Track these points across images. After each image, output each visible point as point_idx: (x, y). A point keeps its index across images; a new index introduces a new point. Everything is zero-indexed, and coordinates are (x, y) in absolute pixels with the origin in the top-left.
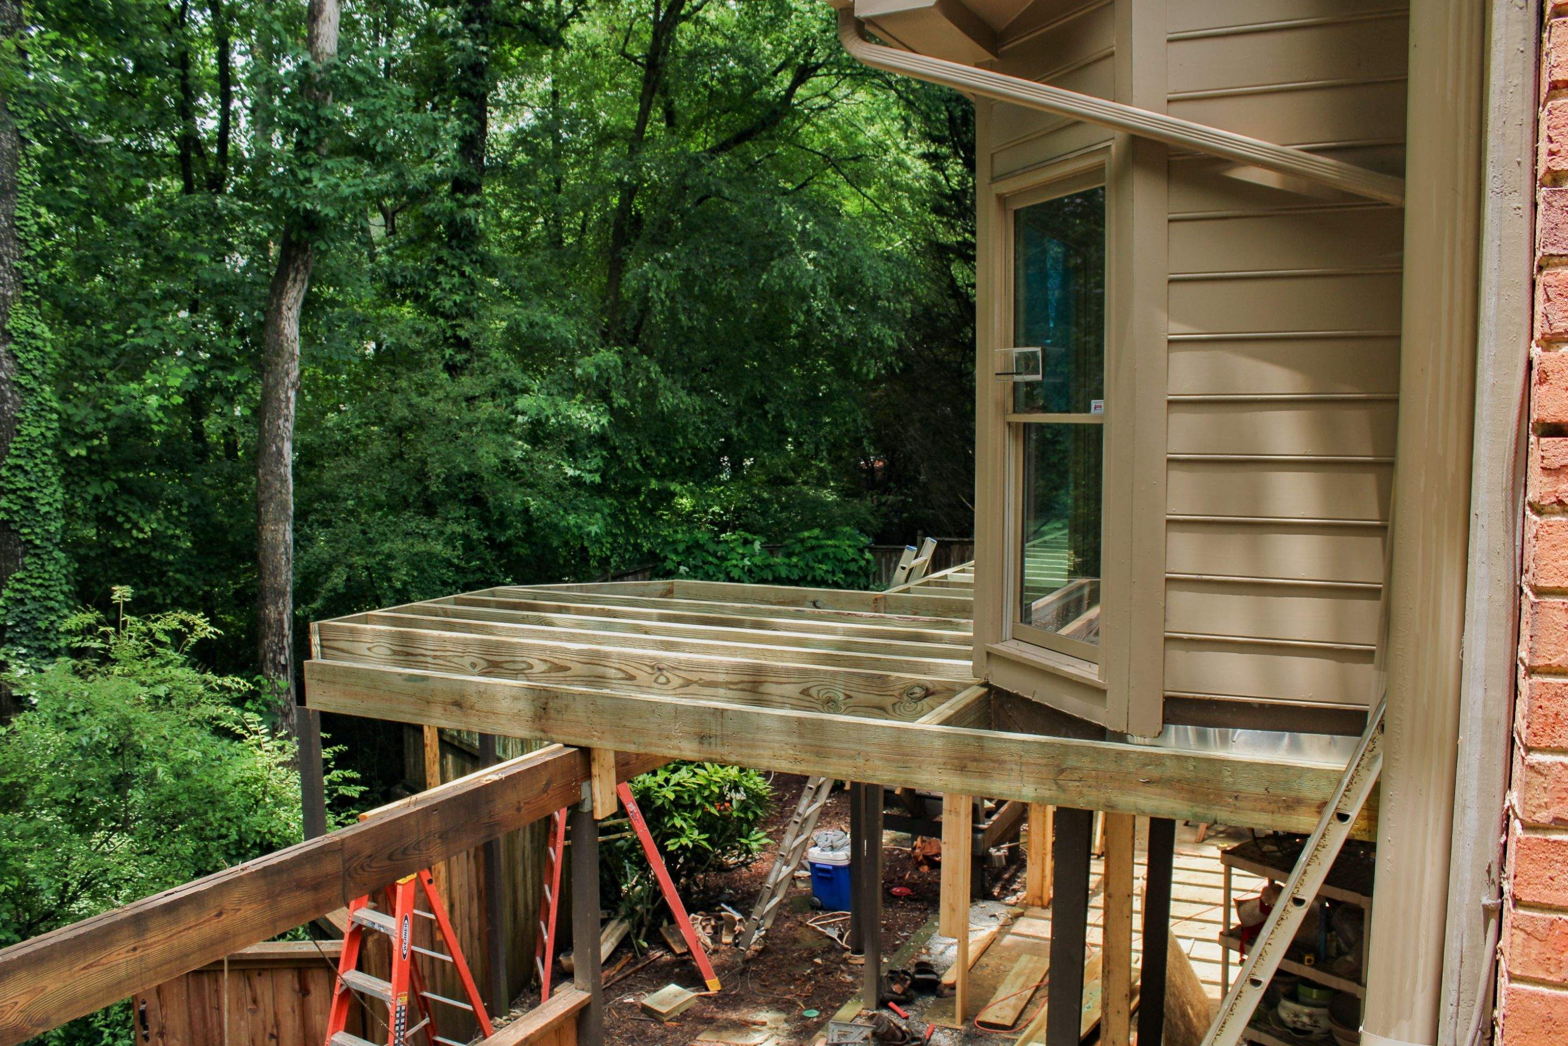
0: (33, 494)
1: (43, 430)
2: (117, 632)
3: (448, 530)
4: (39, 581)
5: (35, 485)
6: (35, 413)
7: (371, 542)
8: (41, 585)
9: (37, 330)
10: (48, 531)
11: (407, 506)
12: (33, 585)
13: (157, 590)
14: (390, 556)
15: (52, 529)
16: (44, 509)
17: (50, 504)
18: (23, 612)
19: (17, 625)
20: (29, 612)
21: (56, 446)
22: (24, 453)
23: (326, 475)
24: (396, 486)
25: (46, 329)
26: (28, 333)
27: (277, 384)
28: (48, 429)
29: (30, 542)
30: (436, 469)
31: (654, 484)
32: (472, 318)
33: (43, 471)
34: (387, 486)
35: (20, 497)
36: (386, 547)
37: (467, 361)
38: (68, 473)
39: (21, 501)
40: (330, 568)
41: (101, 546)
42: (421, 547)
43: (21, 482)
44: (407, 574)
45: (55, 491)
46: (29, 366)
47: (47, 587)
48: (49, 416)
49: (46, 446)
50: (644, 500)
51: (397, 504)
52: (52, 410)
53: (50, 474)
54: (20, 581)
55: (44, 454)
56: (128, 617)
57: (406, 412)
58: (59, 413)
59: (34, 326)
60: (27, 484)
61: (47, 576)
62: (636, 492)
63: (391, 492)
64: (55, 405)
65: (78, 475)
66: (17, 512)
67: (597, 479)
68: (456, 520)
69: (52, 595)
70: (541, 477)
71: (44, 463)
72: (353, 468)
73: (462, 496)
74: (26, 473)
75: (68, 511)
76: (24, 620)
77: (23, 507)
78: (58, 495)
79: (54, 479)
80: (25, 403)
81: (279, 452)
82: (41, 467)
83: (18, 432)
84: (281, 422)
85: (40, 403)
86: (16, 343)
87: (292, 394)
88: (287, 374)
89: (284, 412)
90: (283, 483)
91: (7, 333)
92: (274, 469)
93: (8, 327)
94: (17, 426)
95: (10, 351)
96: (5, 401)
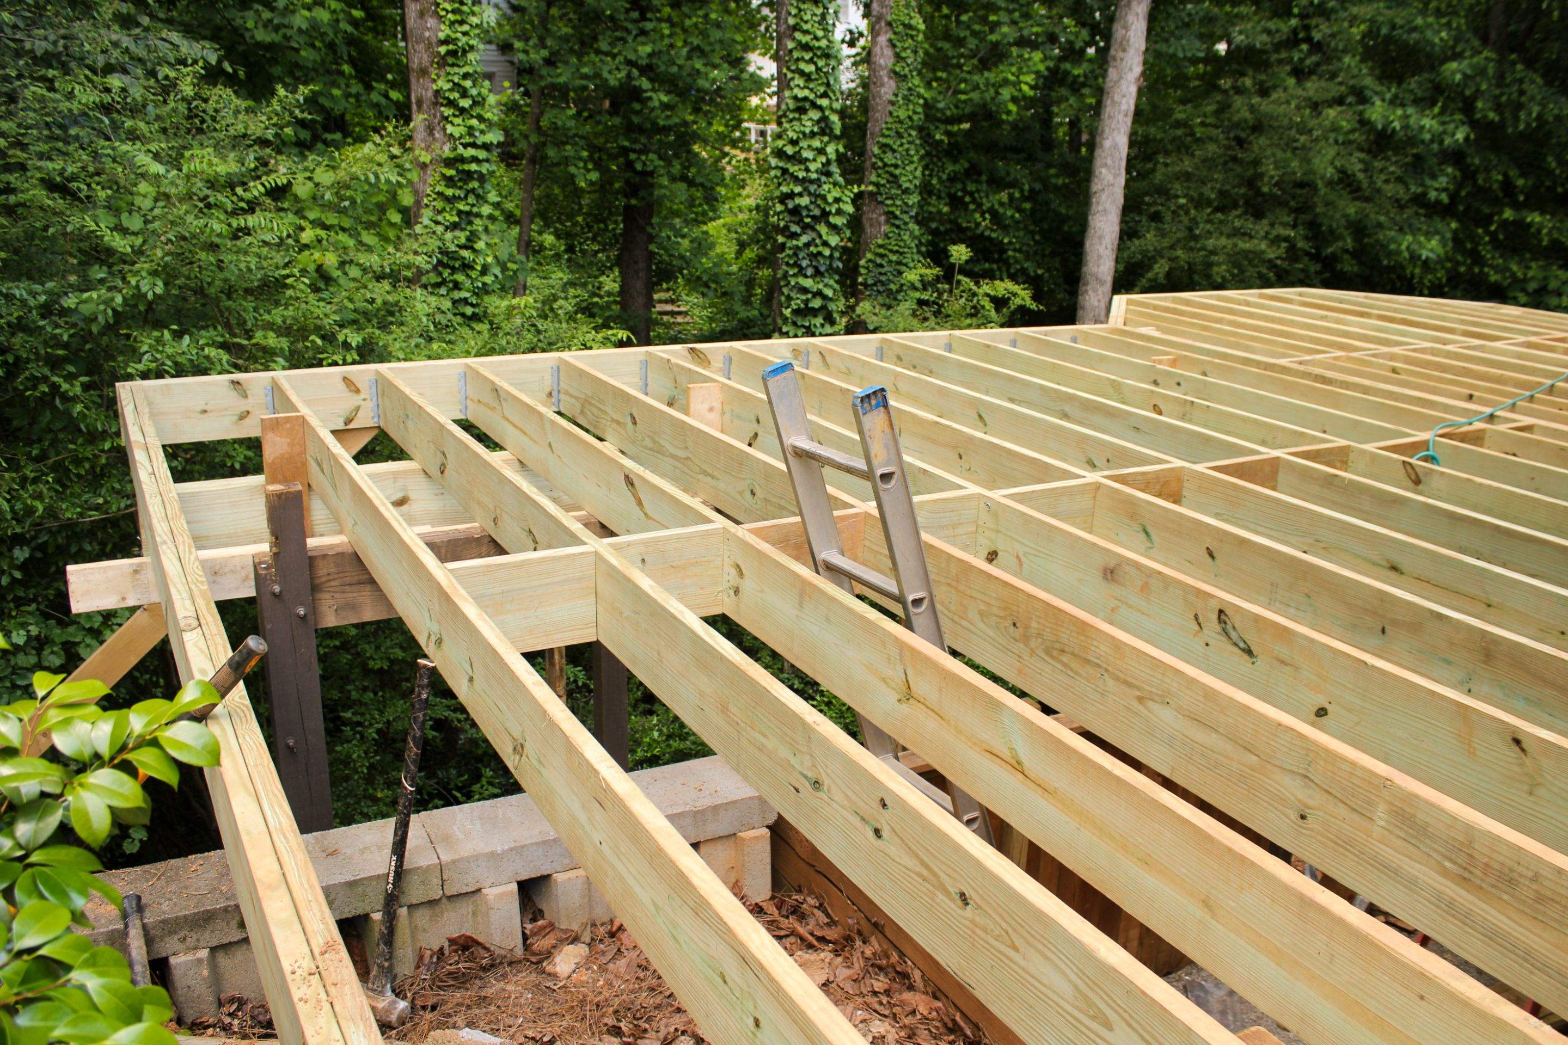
0: (897, 172)
1: (911, 113)
2: (951, 291)
3: (1274, 233)
4: (896, 248)
5: (899, 163)
6: (905, 98)
7: (1196, 238)
8: (897, 252)
9: (913, 22)
10: (906, 204)
11: (1235, 206)
12: (891, 251)
13: (995, 266)
14: (1213, 252)
15: (910, 203)
16: (905, 185)
17: (910, 181)
18: (881, 274)
19: (875, 284)
20: (885, 274)
21: (920, 129)
22: (892, 133)
23: (1161, 170)
24: (1227, 187)
25: (921, 21)
26: (904, 25)
27: (1121, 78)
28: (915, 112)
29: (892, 213)
30: (1270, 170)
31: (1508, 214)
32: (1328, 19)
33: (907, 150)
34: (1218, 186)
35: (887, 172)
36: (1210, 243)
37: (1318, 64)
38: (928, 154)
39: (887, 176)
40: (1153, 260)
41: (951, 222)
42: (1244, 245)
43: (889, 158)
44: (1227, 271)
45: (916, 169)
46: (903, 55)
47: (901, 254)
48: (916, 100)
49: (911, 127)
50: (1496, 231)
51: (1225, 204)
52: (919, 96)
53: (912, 152)
54: (880, 246)
55: (910, 135)
56: (960, 277)
57: (1247, 115)
58: (925, 99)
59: (911, 18)
60: (893, 161)
61: (902, 244)
62: (1488, 220)
63: (1222, 193)
64: (922, 91)
65: (937, 156)
66: (884, 185)
67: (1444, 198)
68: (1285, 225)
69: (905, 261)
70: (1379, 191)
71: (909, 143)
72: (1187, 165)
73: (1292, 204)
74: (894, 151)
75: (926, 190)
76: (881, 282)
77: (888, 181)
78: (918, 173)
79: (916, 158)
80: (898, 88)
81: (1115, 147)
82: (906, 146)
83: (891, 113)
84: (1121, 117)
85: (910, 89)
86: (895, 33)
87: (1133, 90)
88: (1131, 70)
89: (1124, 107)
90: (1115, 176)
91: (889, 24)
92: (1109, 162)
93: (889, 18)
94: (891, 108)
95: (890, 40)
96: (882, 85)
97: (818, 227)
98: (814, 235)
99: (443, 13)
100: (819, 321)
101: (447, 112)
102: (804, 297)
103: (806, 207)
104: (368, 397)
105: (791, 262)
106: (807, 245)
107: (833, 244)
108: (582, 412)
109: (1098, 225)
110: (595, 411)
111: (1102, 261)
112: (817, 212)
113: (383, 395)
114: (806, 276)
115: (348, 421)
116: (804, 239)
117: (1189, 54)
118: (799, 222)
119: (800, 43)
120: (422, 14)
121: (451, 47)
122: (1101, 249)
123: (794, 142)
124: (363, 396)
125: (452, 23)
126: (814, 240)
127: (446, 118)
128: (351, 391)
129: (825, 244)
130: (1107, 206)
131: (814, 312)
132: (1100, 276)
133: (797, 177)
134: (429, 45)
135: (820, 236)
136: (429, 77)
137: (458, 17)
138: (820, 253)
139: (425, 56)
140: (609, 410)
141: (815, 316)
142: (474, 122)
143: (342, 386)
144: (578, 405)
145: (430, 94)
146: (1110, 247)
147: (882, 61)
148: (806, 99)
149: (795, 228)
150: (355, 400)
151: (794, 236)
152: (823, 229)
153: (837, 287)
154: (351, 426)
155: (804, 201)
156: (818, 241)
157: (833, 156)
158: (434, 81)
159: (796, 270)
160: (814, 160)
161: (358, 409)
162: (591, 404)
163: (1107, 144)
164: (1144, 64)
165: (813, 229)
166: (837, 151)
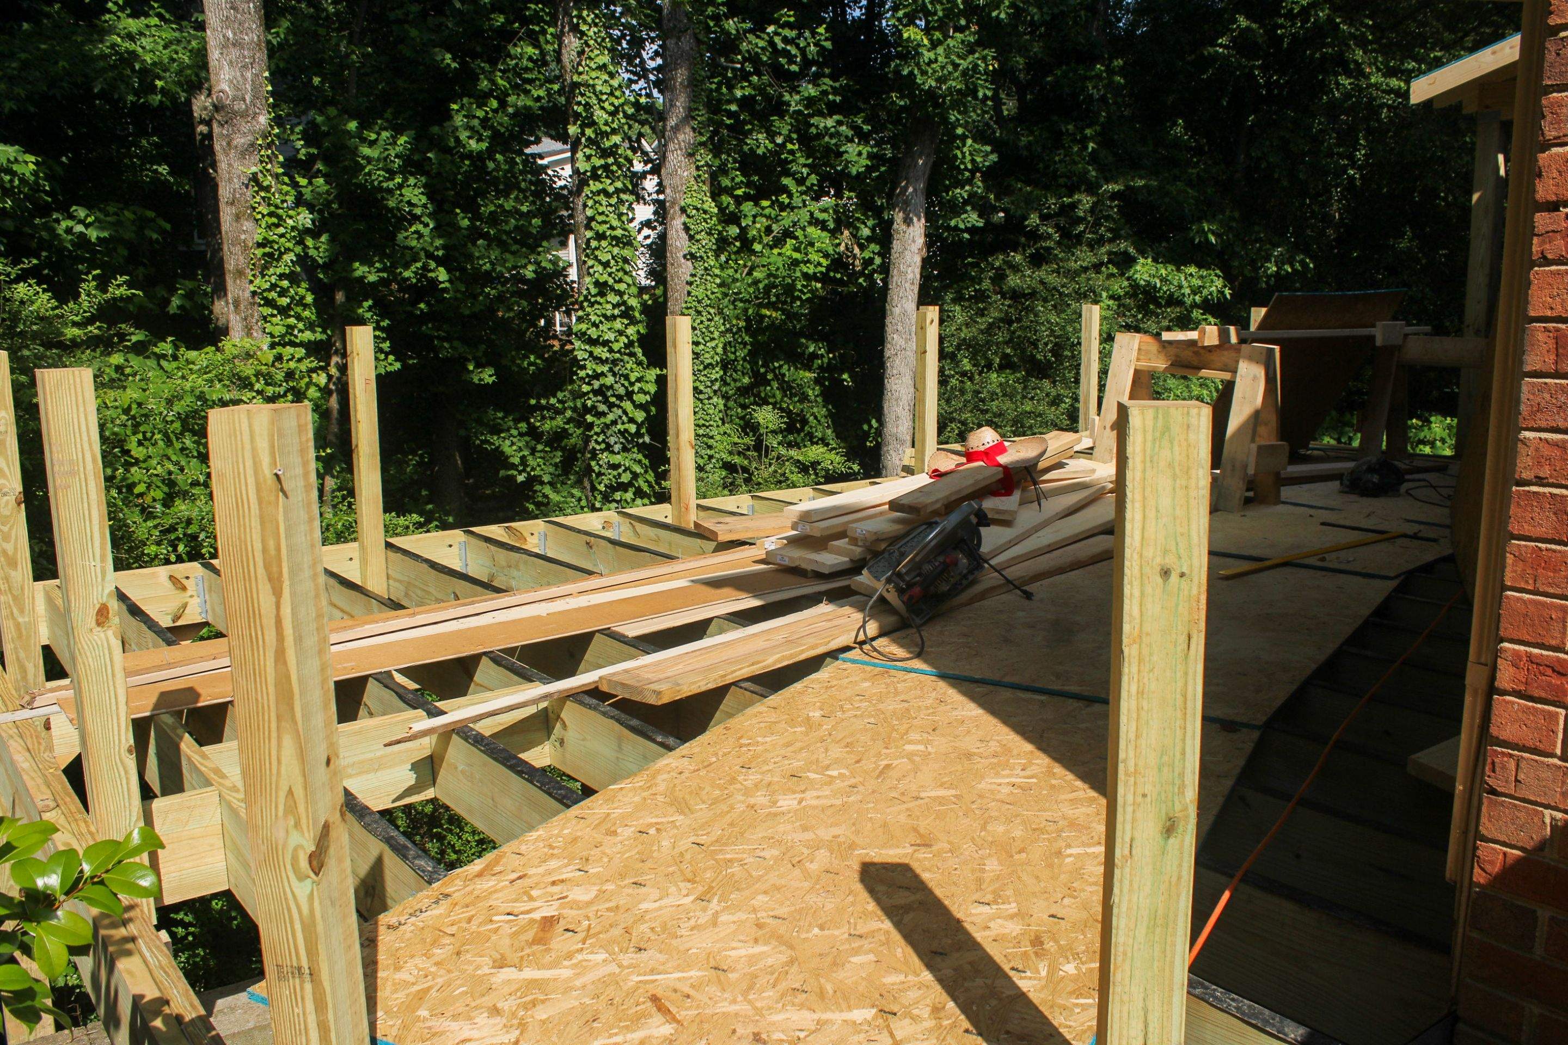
0: (699, 349)
1: (708, 292)
5: (701, 340)
6: (701, 278)
8: (703, 425)
9: (706, 206)
10: (709, 379)
15: (713, 377)
16: (707, 361)
17: (712, 357)
22: (692, 312)
25: (713, 205)
26: (698, 209)
27: (905, 249)
28: (713, 292)
46: (698, 237)
47: (707, 427)
48: (713, 280)
49: (710, 306)
52: (716, 276)
59: (704, 203)
61: (708, 418)
64: (717, 271)
69: (711, 434)
71: (709, 320)
75: (727, 364)
78: (720, 349)
80: (695, 268)
81: (904, 313)
82: (706, 323)
83: (689, 293)
84: (908, 285)
85: (706, 269)
86: (688, 216)
87: (918, 260)
88: (914, 241)
89: (910, 276)
90: (907, 341)
91: (683, 210)
92: (900, 328)
93: (683, 204)
94: (688, 288)
95: (684, 224)
96: (680, 266)
97: (622, 404)
98: (620, 412)
99: (259, 216)
100: (629, 495)
101: (267, 311)
102: (615, 473)
103: (611, 387)
104: (194, 593)
105: (600, 439)
106: (614, 423)
107: (640, 420)
108: (407, 595)
109: (895, 387)
110: (419, 592)
111: (900, 422)
112: (622, 391)
113: (210, 591)
114: (613, 452)
115: (177, 618)
116: (611, 417)
117: (969, 225)
118: (606, 401)
119: (597, 233)
120: (238, 218)
121: (267, 250)
122: (899, 411)
123: (595, 325)
124: (189, 593)
125: (269, 227)
126: (620, 417)
127: (265, 318)
128: (177, 588)
129: (631, 420)
130: (903, 370)
131: (624, 487)
132: (899, 436)
133: (600, 359)
134: (246, 248)
135: (625, 412)
136: (246, 278)
137: (275, 220)
138: (626, 430)
139: (241, 258)
140: (431, 590)
141: (626, 491)
142: (292, 321)
143: (169, 584)
144: (402, 588)
145: (247, 294)
146: (907, 408)
147: (678, 244)
148: (606, 283)
149: (602, 408)
150: (180, 598)
151: (603, 414)
152: (627, 405)
153: (646, 462)
154: (179, 623)
155: (609, 380)
156: (624, 418)
157: (635, 338)
158: (251, 282)
159: (603, 446)
160: (617, 341)
161: (185, 606)
162: (415, 586)
163: (897, 311)
164: (926, 236)
165: (619, 407)
166: (638, 332)
